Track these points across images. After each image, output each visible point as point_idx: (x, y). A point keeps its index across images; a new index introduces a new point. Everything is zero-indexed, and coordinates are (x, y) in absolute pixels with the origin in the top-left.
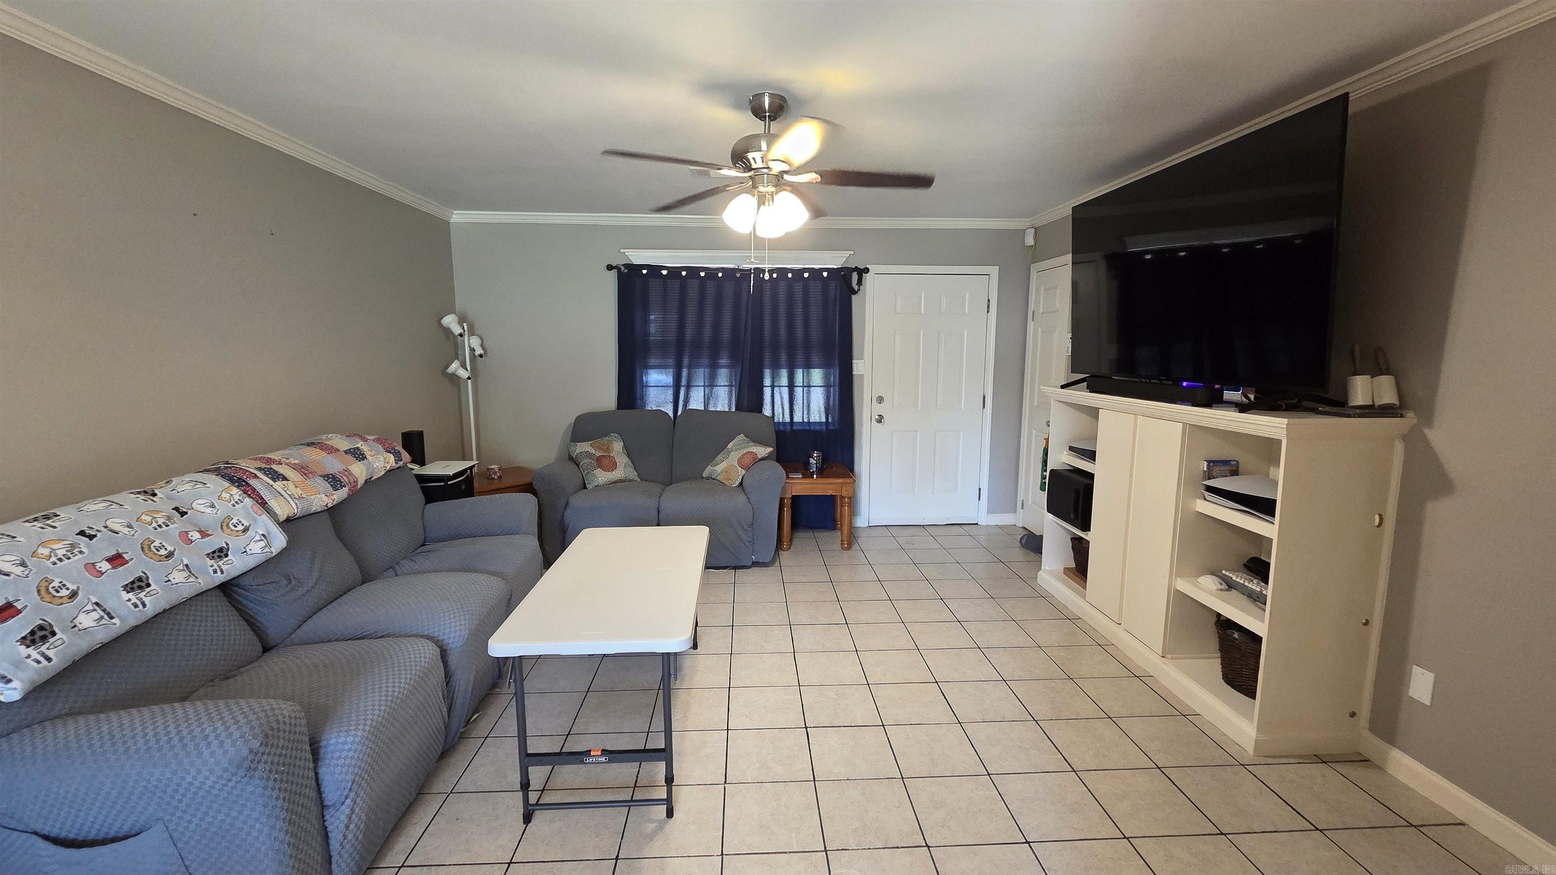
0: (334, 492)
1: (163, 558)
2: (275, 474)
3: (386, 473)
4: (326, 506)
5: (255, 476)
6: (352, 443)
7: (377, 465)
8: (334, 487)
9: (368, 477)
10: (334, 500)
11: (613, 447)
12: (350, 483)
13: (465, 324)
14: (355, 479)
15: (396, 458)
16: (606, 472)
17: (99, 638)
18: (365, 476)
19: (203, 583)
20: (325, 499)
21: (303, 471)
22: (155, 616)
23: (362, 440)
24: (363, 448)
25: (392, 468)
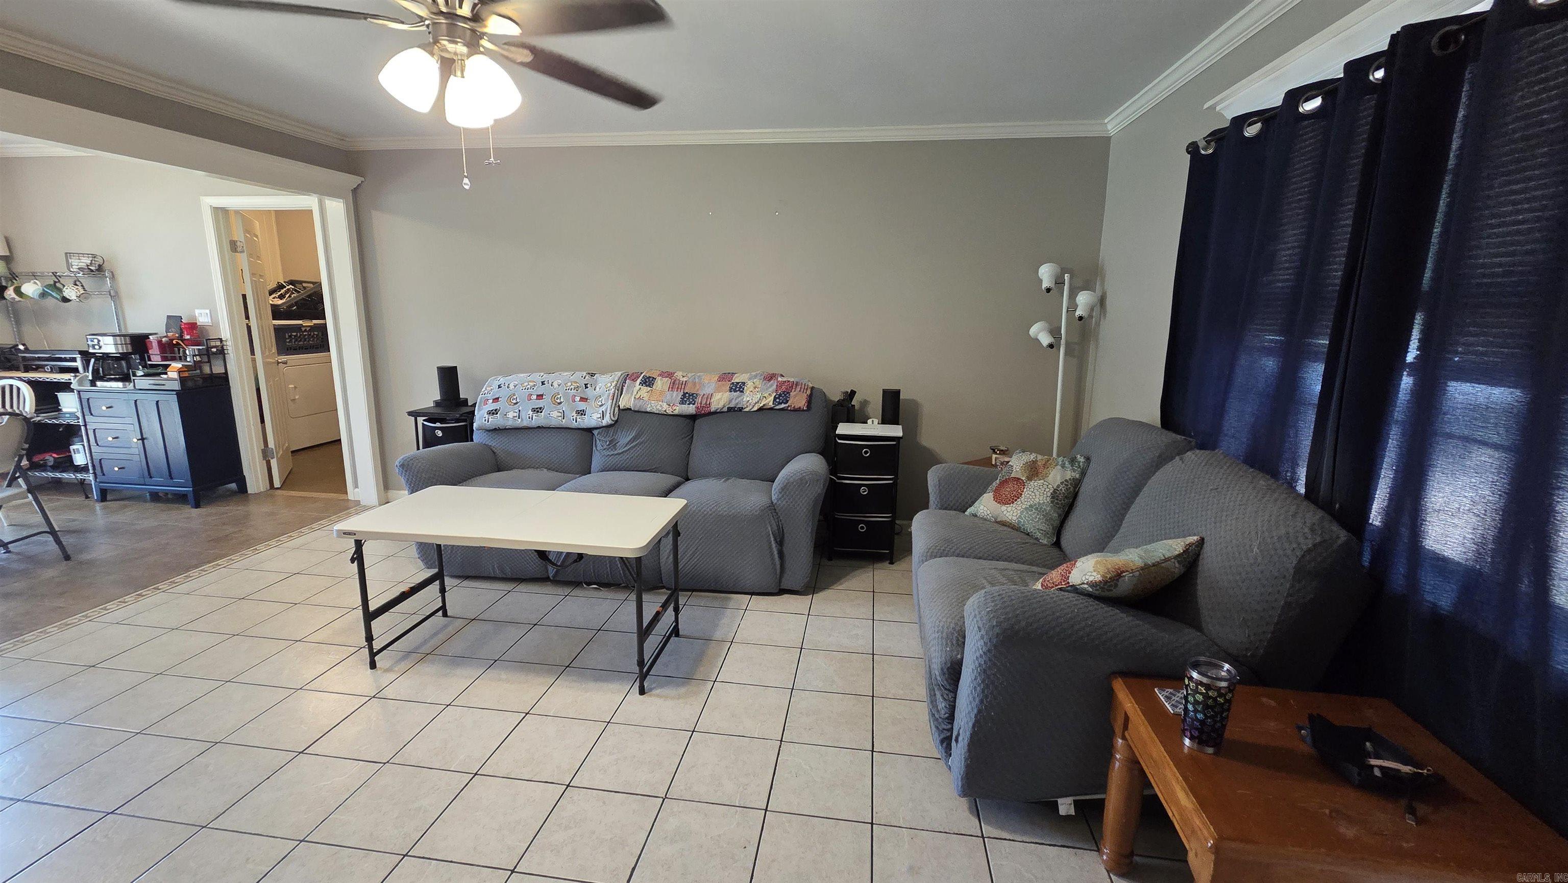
0: (678, 405)
1: (556, 404)
2: (648, 382)
3: (760, 409)
4: (665, 411)
5: (634, 380)
6: (750, 379)
7: (748, 399)
8: (682, 402)
9: (732, 405)
10: (675, 410)
11: (1050, 474)
12: (701, 404)
13: (1066, 275)
14: (708, 403)
15: (778, 400)
16: (996, 501)
17: (510, 424)
18: (729, 404)
19: (564, 423)
20: (665, 406)
21: (675, 385)
22: (539, 427)
23: (765, 379)
24: (750, 384)
25: (768, 407)
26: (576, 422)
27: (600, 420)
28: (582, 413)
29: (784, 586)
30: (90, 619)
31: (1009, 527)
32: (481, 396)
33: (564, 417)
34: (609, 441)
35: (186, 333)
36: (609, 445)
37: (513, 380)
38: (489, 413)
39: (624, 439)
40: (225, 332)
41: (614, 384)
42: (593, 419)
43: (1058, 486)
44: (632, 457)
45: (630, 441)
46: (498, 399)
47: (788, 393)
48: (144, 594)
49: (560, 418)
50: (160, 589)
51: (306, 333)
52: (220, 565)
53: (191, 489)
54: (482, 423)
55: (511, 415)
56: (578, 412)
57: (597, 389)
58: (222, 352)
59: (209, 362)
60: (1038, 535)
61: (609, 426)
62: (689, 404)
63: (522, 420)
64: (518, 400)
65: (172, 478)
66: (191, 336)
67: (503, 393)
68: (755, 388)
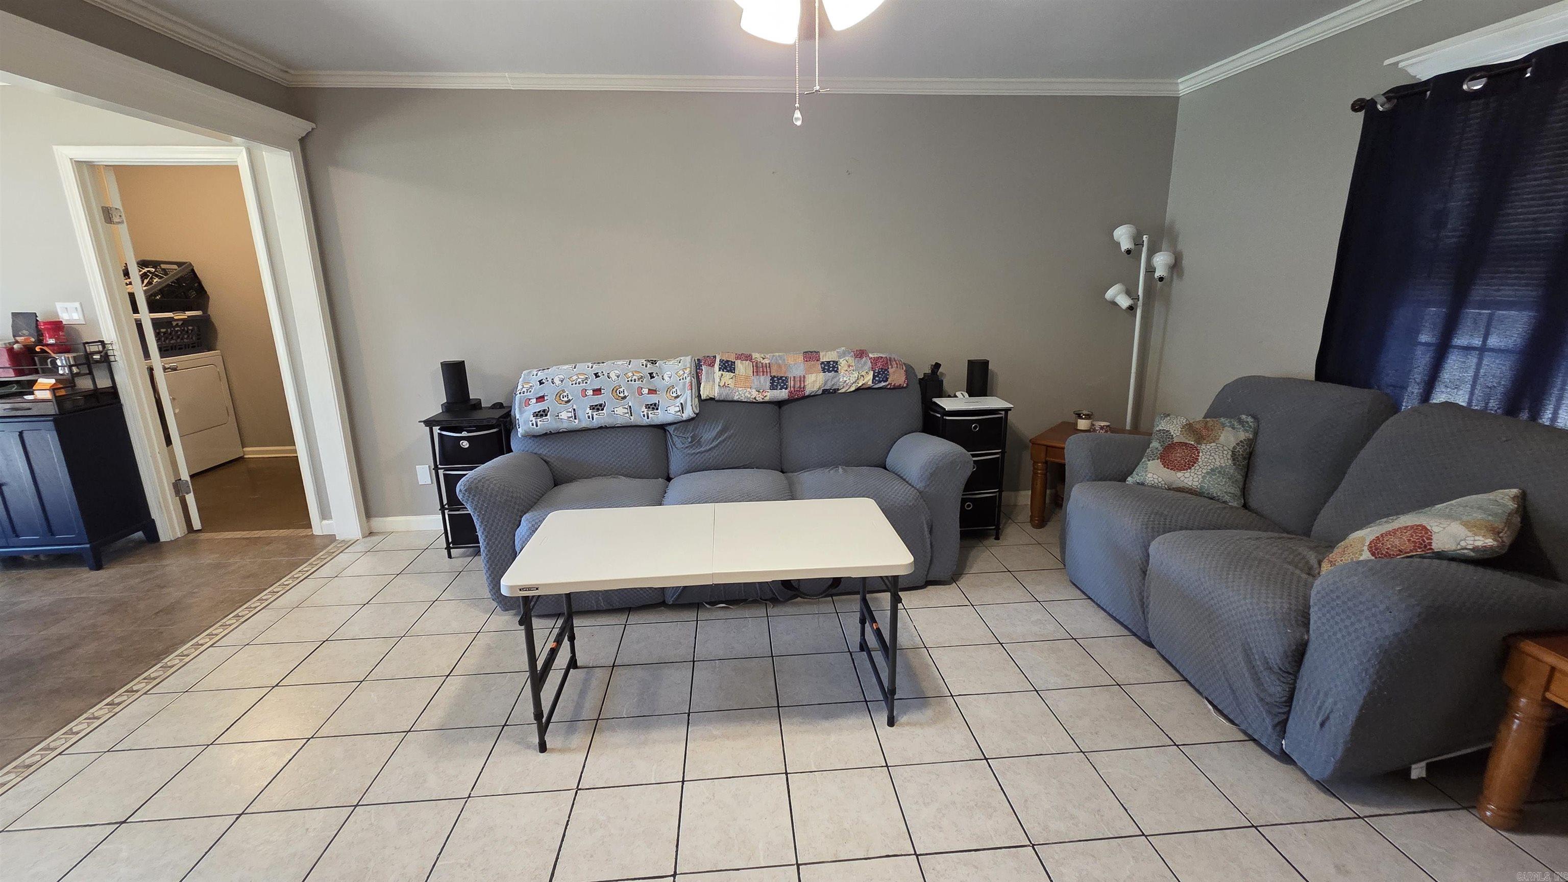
0: (769, 391)
1: (620, 398)
2: (728, 366)
3: (858, 389)
4: (755, 398)
5: (712, 365)
6: (840, 357)
7: (845, 379)
8: (773, 387)
9: (827, 387)
10: (766, 396)
11: (1220, 436)
12: (794, 387)
13: (1145, 236)
14: (802, 386)
15: (877, 379)
16: (1168, 468)
17: (565, 426)
18: (824, 386)
19: (634, 420)
20: (754, 394)
21: (758, 369)
22: (601, 428)
23: (856, 356)
24: (843, 363)
25: (867, 386)
26: (648, 418)
27: (679, 413)
28: (654, 407)
29: (931, 578)
30: (59, 751)
31: (1187, 492)
32: (519, 395)
33: (631, 413)
34: (692, 437)
35: (47, 335)
36: (691, 442)
37: (558, 373)
38: (536, 415)
39: (709, 434)
40: (108, 331)
41: (687, 371)
42: (669, 412)
43: (1234, 448)
44: (723, 454)
45: (716, 435)
46: (543, 397)
47: (886, 370)
48: (116, 701)
49: (627, 415)
50: (137, 691)
51: (179, 329)
52: (202, 645)
53: (88, 546)
54: (529, 428)
55: (564, 415)
56: (648, 407)
57: (666, 377)
58: (106, 360)
59: (91, 373)
60: (1227, 498)
61: (691, 420)
62: (781, 389)
63: (580, 421)
64: (570, 398)
65: (53, 534)
66: (56, 339)
67: (546, 390)
68: (849, 366)
